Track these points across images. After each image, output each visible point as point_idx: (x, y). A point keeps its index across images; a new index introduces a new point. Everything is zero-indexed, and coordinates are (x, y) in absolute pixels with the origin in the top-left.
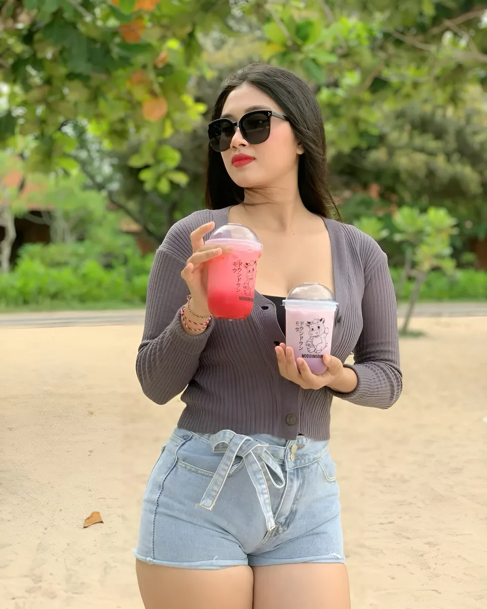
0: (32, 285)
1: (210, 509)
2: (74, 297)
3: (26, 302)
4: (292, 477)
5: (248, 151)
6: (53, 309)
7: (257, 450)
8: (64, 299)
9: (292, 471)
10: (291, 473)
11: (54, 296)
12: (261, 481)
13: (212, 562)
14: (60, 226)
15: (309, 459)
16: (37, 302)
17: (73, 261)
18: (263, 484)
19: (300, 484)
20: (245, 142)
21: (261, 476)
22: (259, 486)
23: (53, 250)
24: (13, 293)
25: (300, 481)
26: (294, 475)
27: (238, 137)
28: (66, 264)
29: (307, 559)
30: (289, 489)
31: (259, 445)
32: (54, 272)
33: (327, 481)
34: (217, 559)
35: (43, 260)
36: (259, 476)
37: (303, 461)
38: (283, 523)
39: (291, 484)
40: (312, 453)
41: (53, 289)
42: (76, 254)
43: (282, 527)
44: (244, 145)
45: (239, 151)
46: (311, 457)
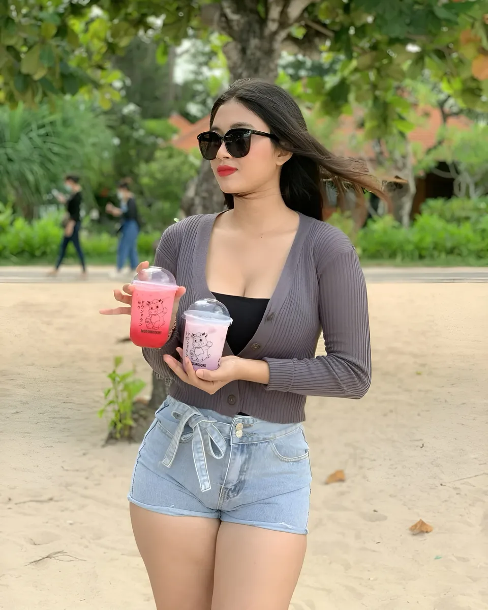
0: (428, 241)
1: (168, 466)
2: (470, 252)
3: (421, 257)
4: (235, 451)
5: (232, 163)
6: (448, 264)
7: (202, 425)
8: (460, 255)
9: (237, 446)
10: (235, 448)
11: (451, 251)
12: (201, 450)
13: (169, 509)
14: (465, 179)
15: (258, 438)
16: (432, 256)
17: (474, 215)
18: (201, 452)
19: (246, 458)
20: (229, 155)
21: (201, 446)
22: (196, 454)
23: (456, 205)
24: (410, 247)
25: (244, 457)
26: (238, 449)
27: (223, 151)
28: (467, 218)
29: (255, 523)
30: (232, 461)
31: (206, 420)
32: (452, 228)
33: (281, 460)
34: (173, 507)
35: (442, 216)
36: (199, 446)
37: (250, 439)
38: (232, 489)
39: (233, 457)
40: (262, 433)
41: (449, 245)
42: (478, 210)
43: (232, 492)
44: (228, 158)
45: (224, 163)
46: (261, 437)
